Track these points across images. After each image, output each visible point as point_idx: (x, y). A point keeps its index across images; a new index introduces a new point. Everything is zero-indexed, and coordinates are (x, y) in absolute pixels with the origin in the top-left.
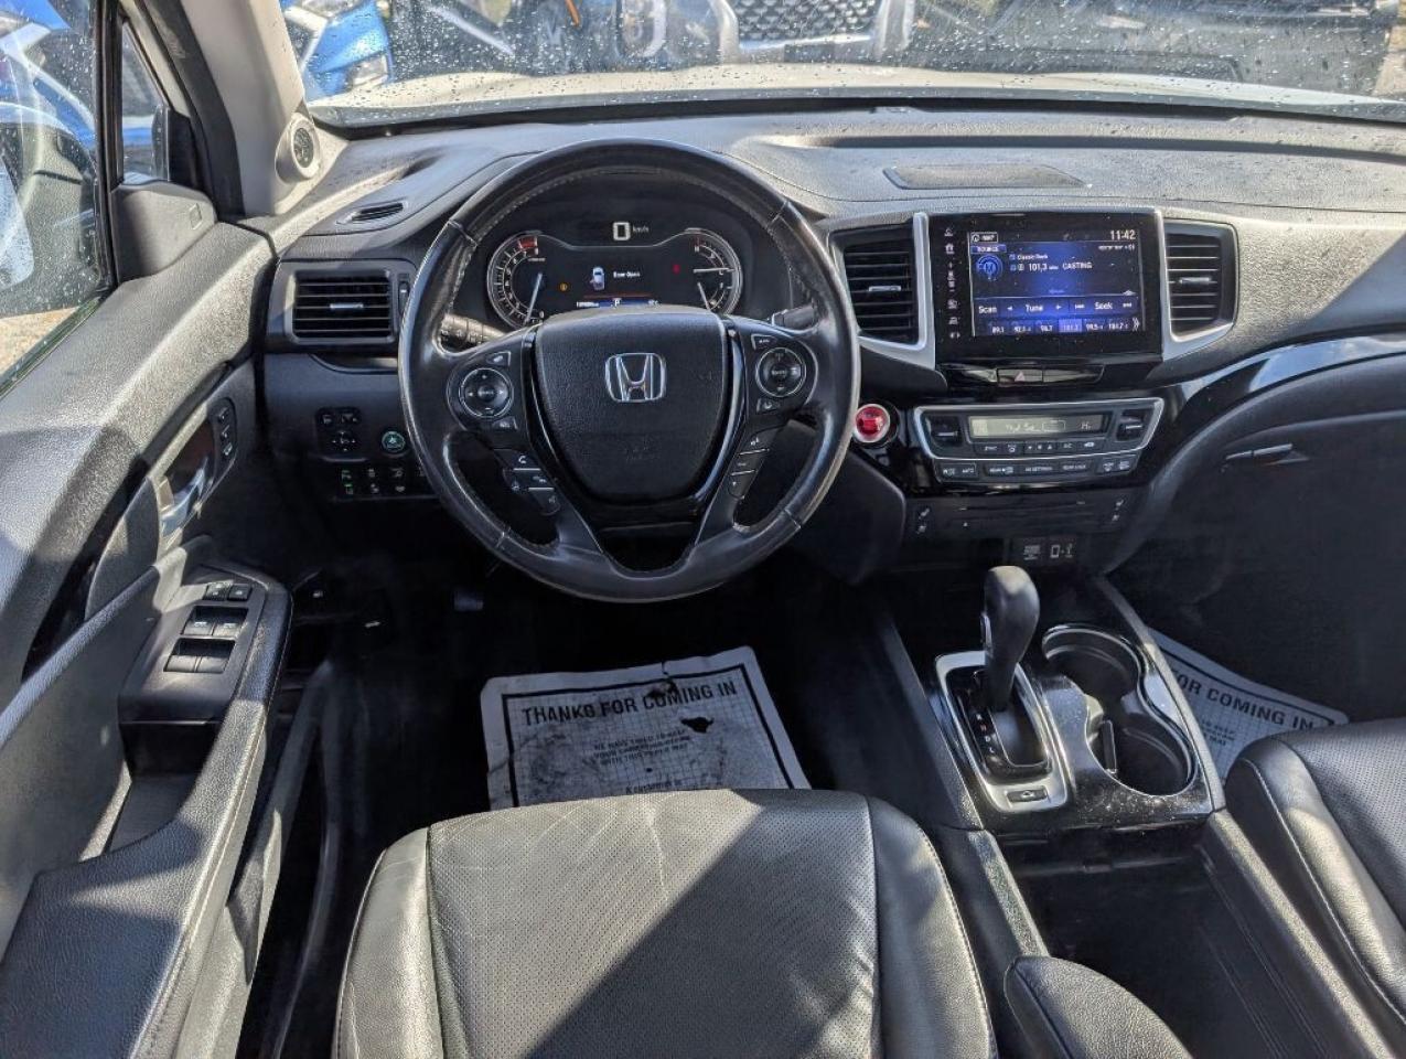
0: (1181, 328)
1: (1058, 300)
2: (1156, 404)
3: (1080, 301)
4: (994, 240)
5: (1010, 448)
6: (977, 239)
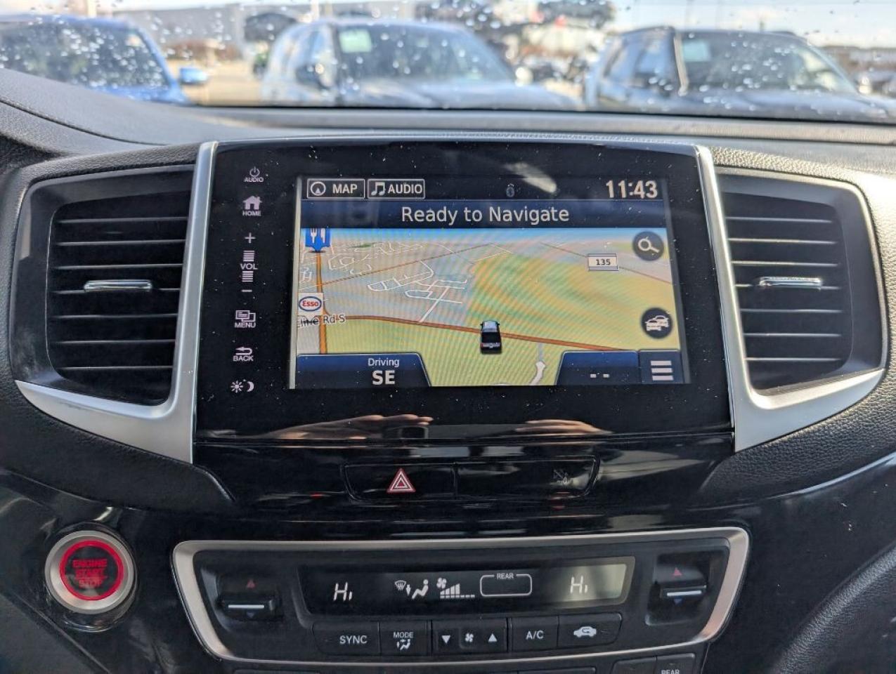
2: (732, 539)
4: (357, 194)
5: (399, 639)
6: (318, 191)
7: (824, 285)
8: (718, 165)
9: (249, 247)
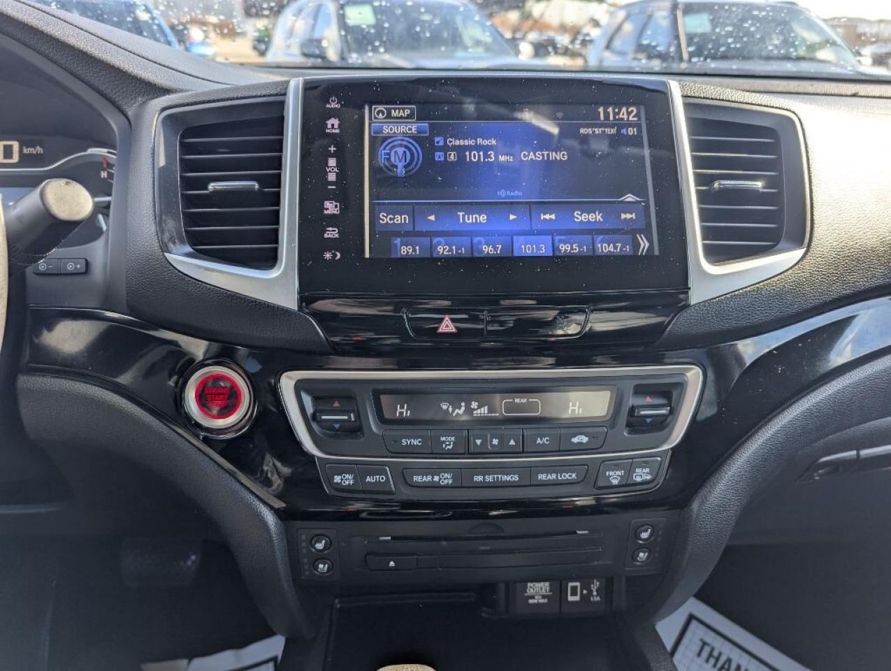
0: (717, 254)
1: (511, 205)
2: (689, 374)
3: (544, 206)
4: (409, 117)
5: (444, 442)
6: (381, 114)
7: (764, 188)
8: (684, 97)
9: (332, 156)
